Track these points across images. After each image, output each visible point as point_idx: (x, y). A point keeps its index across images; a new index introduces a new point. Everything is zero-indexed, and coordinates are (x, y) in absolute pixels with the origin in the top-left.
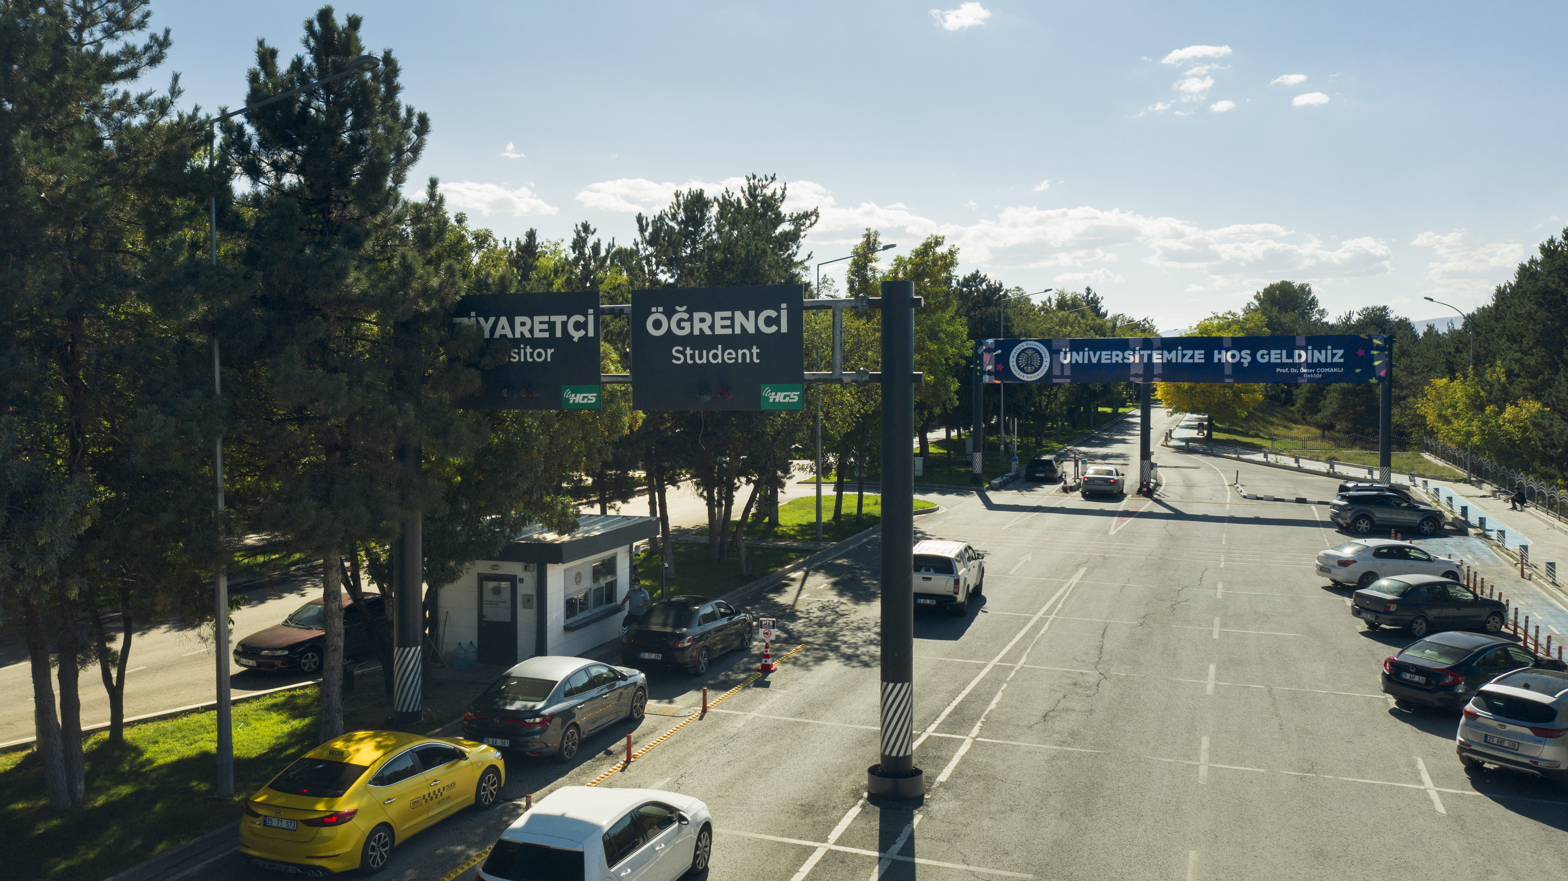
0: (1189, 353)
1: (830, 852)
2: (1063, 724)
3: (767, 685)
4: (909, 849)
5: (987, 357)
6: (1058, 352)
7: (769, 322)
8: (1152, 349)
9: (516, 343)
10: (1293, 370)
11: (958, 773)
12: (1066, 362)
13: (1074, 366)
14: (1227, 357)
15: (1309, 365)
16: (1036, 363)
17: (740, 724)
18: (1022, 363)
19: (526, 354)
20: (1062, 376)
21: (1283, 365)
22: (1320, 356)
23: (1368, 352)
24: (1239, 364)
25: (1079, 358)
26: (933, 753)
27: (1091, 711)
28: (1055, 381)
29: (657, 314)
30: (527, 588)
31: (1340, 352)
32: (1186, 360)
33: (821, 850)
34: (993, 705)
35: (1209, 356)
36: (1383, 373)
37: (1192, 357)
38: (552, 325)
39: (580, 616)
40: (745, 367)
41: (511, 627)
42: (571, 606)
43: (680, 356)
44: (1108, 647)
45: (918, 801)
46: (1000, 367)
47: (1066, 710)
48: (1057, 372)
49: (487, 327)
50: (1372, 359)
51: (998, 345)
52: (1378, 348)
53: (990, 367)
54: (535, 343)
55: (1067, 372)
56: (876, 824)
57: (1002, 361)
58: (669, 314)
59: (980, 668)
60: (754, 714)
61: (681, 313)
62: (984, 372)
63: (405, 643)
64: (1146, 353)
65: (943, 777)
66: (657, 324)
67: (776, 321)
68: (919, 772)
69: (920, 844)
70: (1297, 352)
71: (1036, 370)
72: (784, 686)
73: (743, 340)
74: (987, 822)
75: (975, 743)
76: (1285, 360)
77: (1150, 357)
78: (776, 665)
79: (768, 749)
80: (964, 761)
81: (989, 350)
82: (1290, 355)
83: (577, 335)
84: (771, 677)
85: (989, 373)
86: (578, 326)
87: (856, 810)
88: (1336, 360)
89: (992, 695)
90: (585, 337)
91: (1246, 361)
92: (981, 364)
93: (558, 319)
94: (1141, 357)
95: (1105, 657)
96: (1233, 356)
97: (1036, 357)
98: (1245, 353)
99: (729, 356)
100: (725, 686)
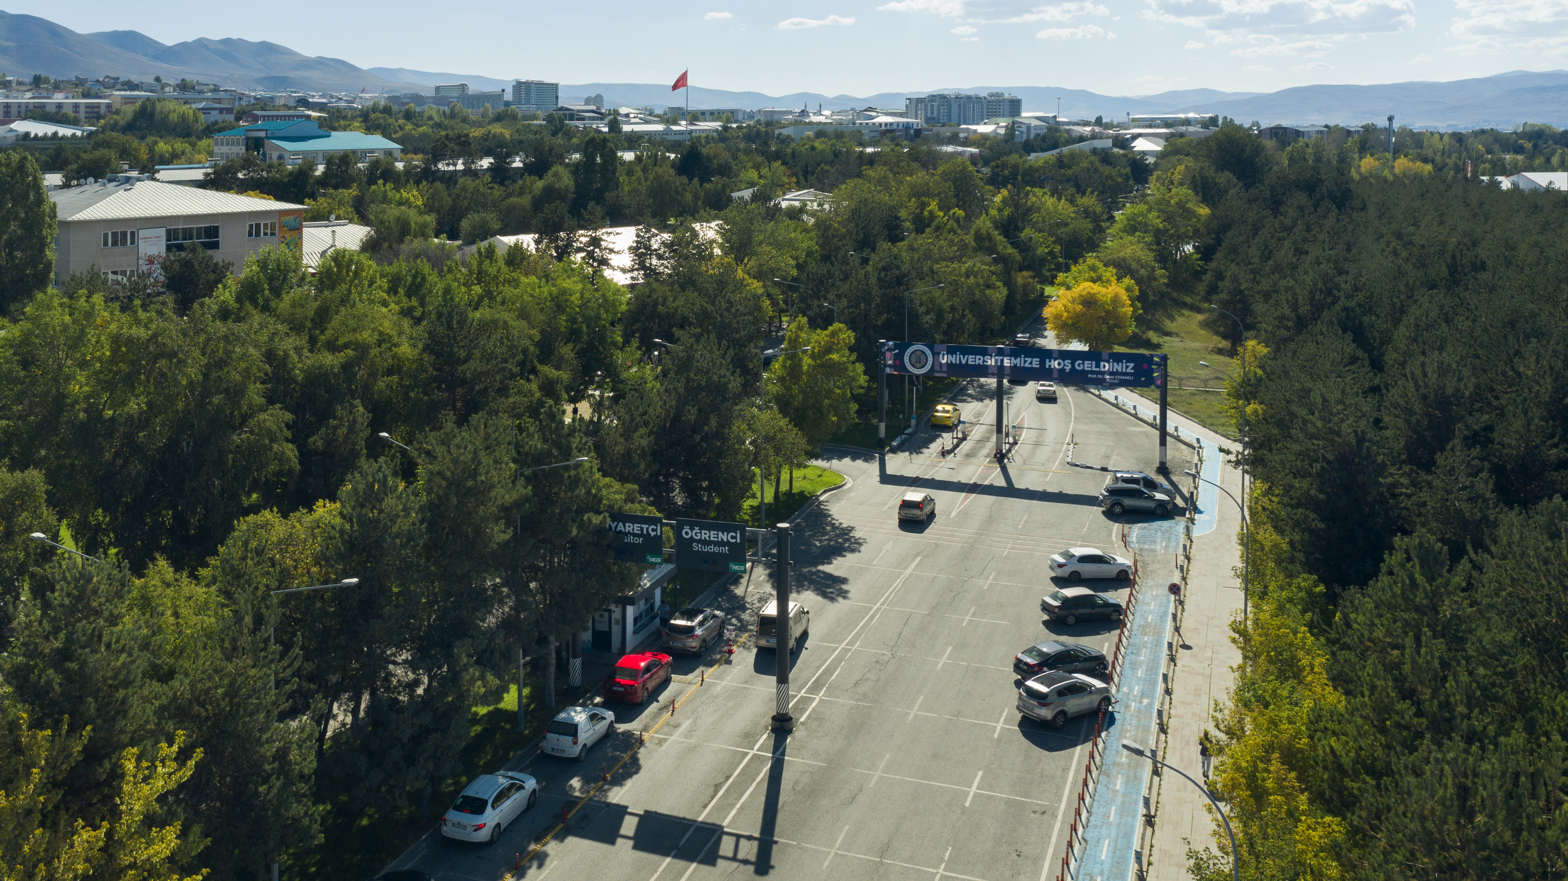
0: (1029, 360)
1: (755, 755)
2: (861, 689)
3: (729, 662)
4: (783, 754)
5: (888, 355)
6: (939, 354)
7: (732, 537)
8: (1004, 355)
9: (626, 534)
10: (1100, 376)
11: (809, 717)
12: (944, 362)
13: (950, 365)
14: (1055, 364)
15: (1111, 373)
16: (923, 362)
17: (719, 688)
18: (914, 360)
19: (630, 539)
20: (941, 371)
21: (1092, 372)
22: (1118, 367)
23: (1150, 366)
24: (1063, 369)
25: (954, 359)
26: (801, 706)
27: (878, 680)
28: (936, 375)
29: (686, 529)
30: (617, 615)
31: (1132, 365)
32: (1027, 365)
33: (751, 753)
34: (834, 677)
35: (1042, 363)
36: (1159, 382)
37: (1031, 363)
38: (642, 529)
39: (640, 624)
40: (721, 555)
41: (608, 634)
42: (636, 621)
43: (696, 547)
44: (904, 633)
45: (790, 731)
46: (898, 362)
47: (867, 680)
48: (937, 368)
49: (613, 526)
50: (1152, 371)
51: (896, 346)
52: (1156, 363)
53: (890, 362)
54: (635, 535)
55: (945, 369)
56: (772, 742)
57: (899, 358)
58: (692, 530)
59: (835, 650)
60: (725, 682)
61: (697, 530)
62: (886, 365)
63: (575, 657)
64: (999, 358)
65: (802, 720)
66: (687, 533)
67: (735, 537)
68: (791, 719)
69: (788, 751)
70: (1102, 364)
71: (923, 366)
72: (738, 664)
73: (721, 544)
74: (815, 741)
75: (821, 700)
76: (1094, 369)
77: (1002, 361)
78: (734, 648)
79: (731, 703)
80: (813, 710)
81: (890, 350)
82: (1098, 366)
83: (653, 534)
84: (733, 657)
85: (890, 366)
86: (653, 530)
87: (766, 735)
88: (1129, 370)
89: (836, 669)
90: (656, 536)
91: (1068, 368)
92: (884, 359)
93: (645, 526)
94: (996, 361)
95: (900, 641)
96: (1059, 364)
97: (923, 356)
98: (1067, 362)
99: (716, 549)
100: (710, 664)
